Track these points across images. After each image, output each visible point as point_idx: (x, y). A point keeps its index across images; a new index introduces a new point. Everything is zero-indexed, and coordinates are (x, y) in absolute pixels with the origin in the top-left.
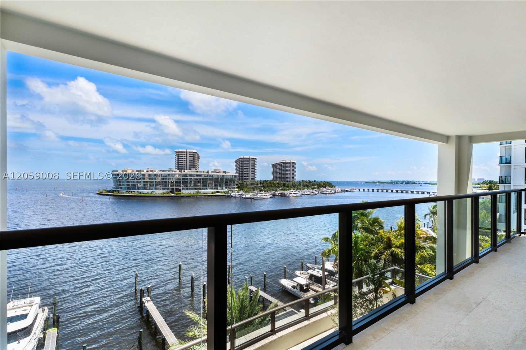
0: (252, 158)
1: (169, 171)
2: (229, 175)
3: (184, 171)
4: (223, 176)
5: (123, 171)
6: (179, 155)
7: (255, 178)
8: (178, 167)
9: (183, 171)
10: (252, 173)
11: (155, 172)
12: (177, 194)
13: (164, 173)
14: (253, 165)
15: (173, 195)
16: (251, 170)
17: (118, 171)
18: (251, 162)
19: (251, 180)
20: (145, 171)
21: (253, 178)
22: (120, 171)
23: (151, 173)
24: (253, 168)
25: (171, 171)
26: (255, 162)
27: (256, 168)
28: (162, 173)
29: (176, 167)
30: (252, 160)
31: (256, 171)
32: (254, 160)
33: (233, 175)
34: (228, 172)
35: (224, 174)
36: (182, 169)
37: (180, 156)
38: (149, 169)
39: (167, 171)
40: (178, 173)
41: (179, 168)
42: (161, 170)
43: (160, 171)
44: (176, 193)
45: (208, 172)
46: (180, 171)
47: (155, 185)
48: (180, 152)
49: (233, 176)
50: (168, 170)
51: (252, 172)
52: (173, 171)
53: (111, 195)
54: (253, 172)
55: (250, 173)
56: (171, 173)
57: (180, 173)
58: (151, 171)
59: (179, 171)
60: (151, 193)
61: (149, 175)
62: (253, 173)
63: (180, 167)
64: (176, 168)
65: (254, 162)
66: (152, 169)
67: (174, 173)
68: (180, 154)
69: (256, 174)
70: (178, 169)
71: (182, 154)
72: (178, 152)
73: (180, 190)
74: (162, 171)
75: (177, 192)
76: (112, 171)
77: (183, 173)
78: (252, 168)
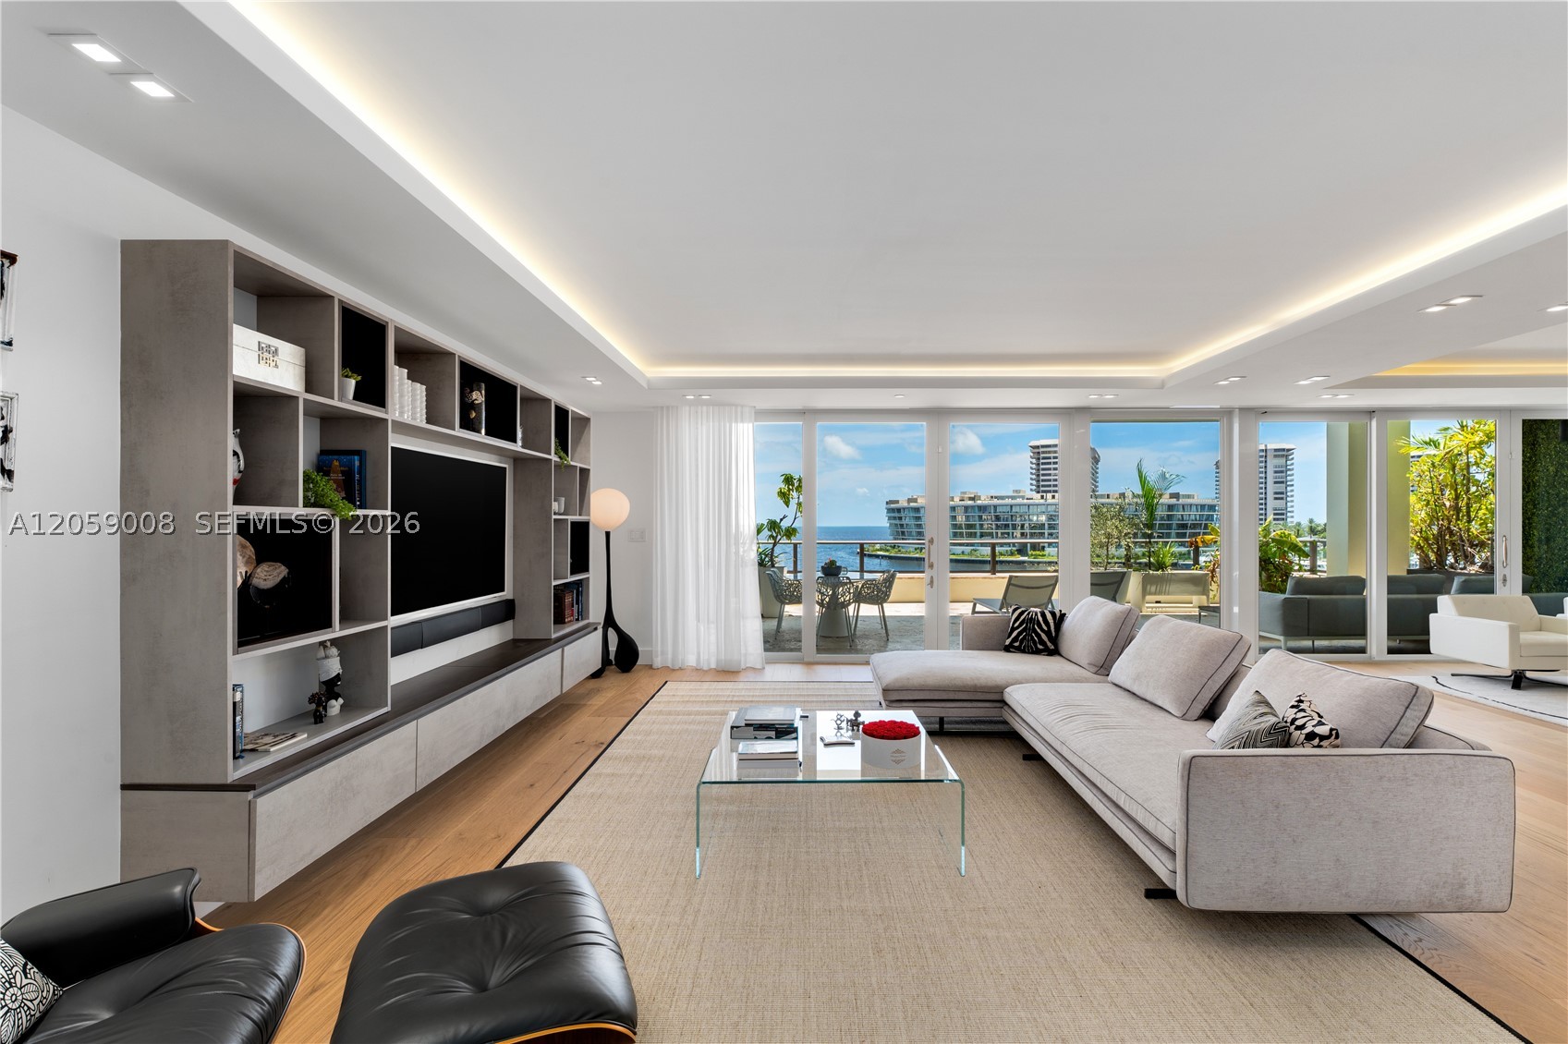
0: (1276, 450)
1: (1013, 498)
2: (1191, 505)
3: (1053, 497)
4: (1171, 507)
5: (910, 500)
6: (1042, 455)
7: (1289, 514)
8: (1038, 486)
9: (1049, 495)
10: (1276, 499)
11: (979, 502)
12: (1036, 556)
13: (1000, 502)
14: (1282, 472)
15: (1026, 558)
16: (1271, 488)
17: (897, 502)
18: (1272, 463)
19: (1274, 519)
20: (957, 499)
21: (1282, 514)
22: (903, 504)
23: (971, 503)
24: (1282, 482)
25: (1019, 497)
26: (1289, 463)
27: (1292, 480)
28: (995, 501)
29: (1034, 488)
30: (1275, 456)
31: (1292, 491)
32: (1283, 456)
33: (1204, 505)
34: (1189, 496)
35: (1174, 501)
36: (1050, 492)
37: (1044, 458)
38: (965, 493)
39: (1008, 497)
40: (1037, 501)
41: (1042, 489)
42: (994, 495)
43: (992, 497)
44: (1032, 555)
45: (1123, 495)
46: (1042, 497)
47: (978, 534)
48: (1043, 446)
49: (1203, 507)
50: (1011, 494)
51: (1276, 493)
52: (1023, 497)
53: (883, 557)
54: (1282, 493)
55: (1270, 496)
56: (1019, 501)
57: (1042, 501)
58: (971, 499)
59: (1039, 495)
60: (970, 554)
61: (966, 508)
62: (1282, 499)
63: (1043, 486)
64: (1031, 490)
65: (1282, 461)
66: (971, 493)
67: (1025, 501)
68: (1043, 452)
69: (1292, 501)
70: (1038, 492)
71: (1049, 452)
72: (1038, 447)
73: (1043, 548)
74: (996, 497)
75: (1034, 553)
76: (887, 503)
77: (1050, 501)
78: (1275, 483)
